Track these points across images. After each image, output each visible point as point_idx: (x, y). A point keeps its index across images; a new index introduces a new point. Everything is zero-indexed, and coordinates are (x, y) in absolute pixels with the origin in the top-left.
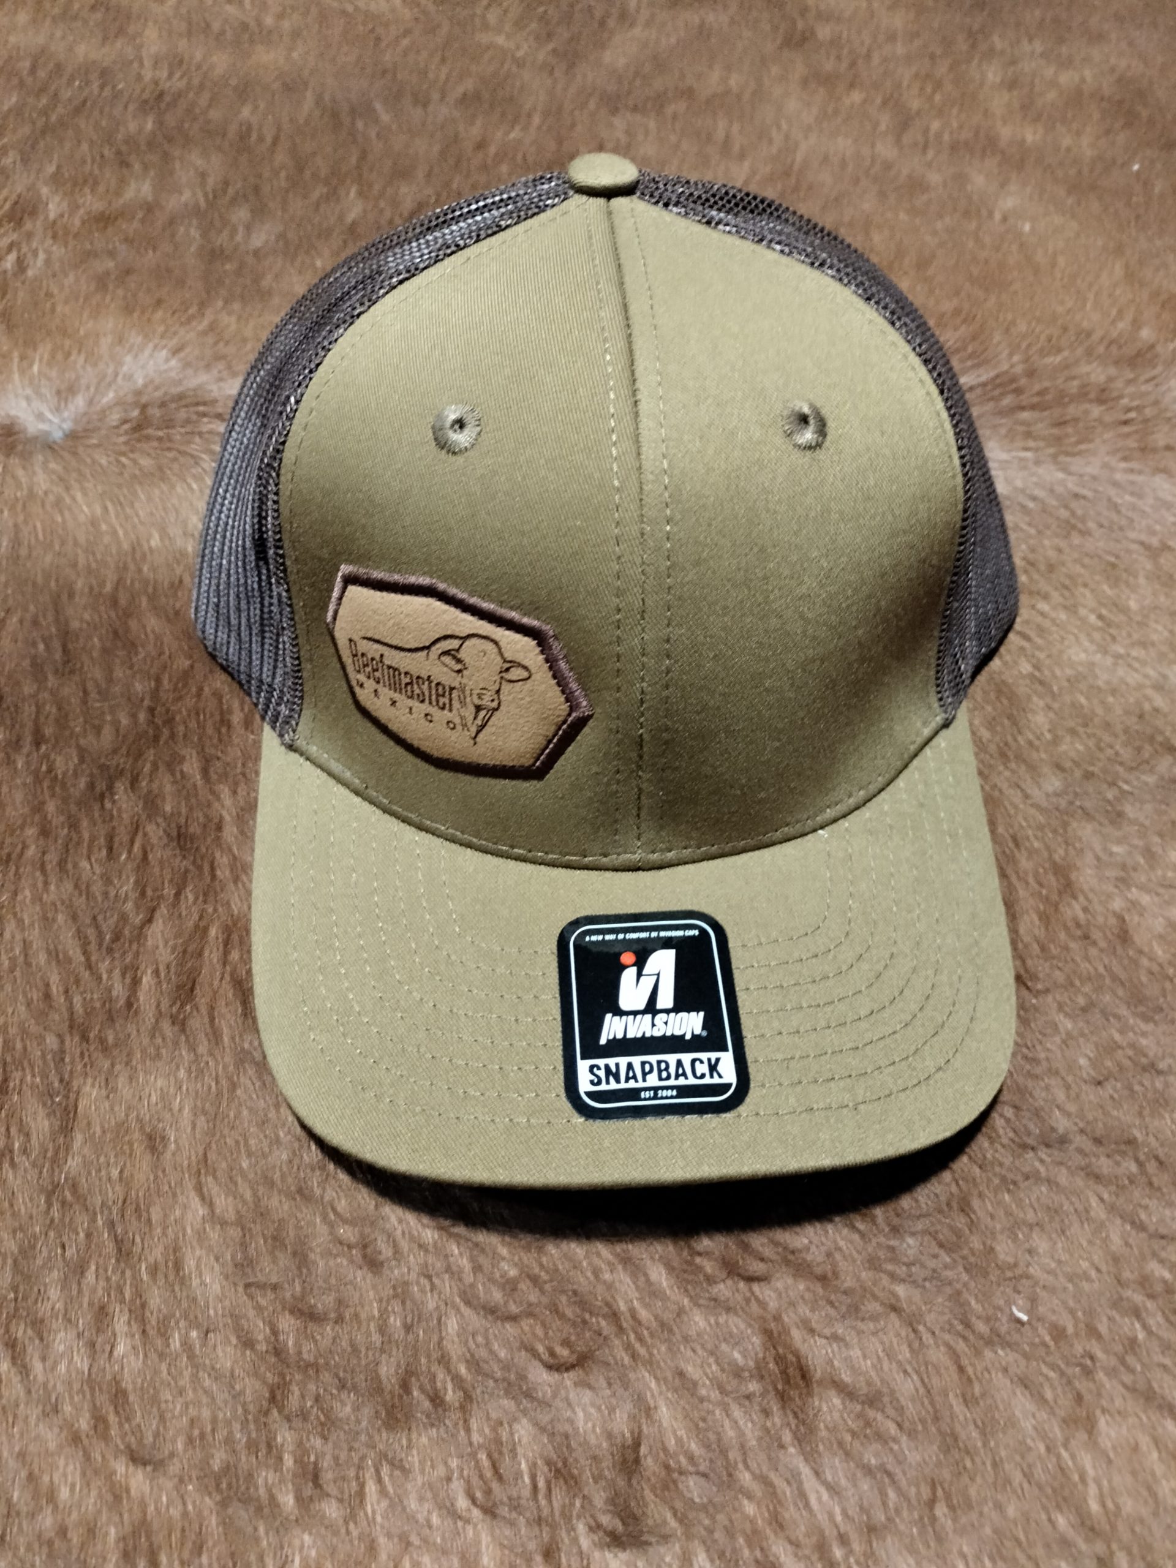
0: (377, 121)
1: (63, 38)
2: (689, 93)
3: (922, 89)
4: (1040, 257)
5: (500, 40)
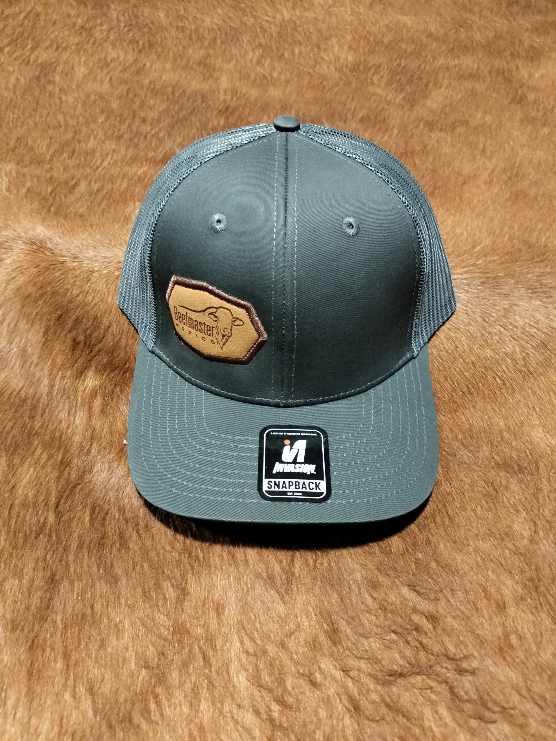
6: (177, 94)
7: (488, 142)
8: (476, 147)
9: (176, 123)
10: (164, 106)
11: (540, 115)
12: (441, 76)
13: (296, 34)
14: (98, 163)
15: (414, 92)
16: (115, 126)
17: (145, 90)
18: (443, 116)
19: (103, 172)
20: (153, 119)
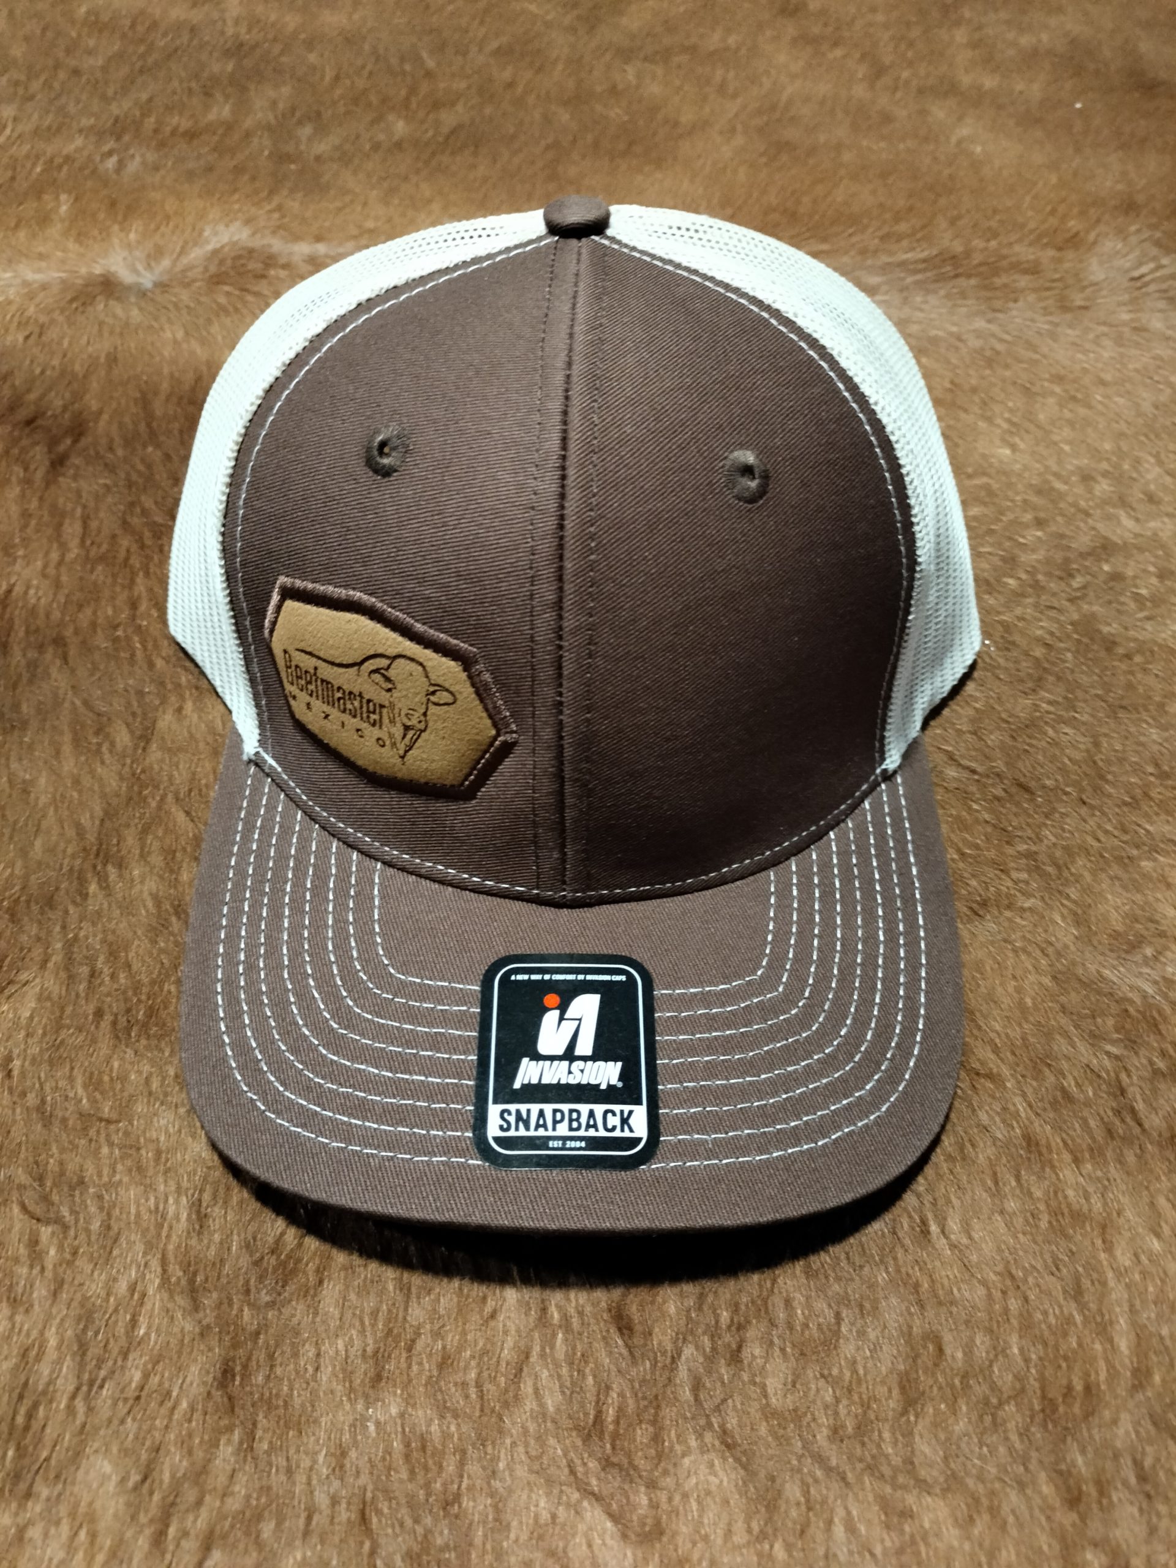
0: (423, 65)
2: (693, 49)
3: (896, 47)
4: (987, 171)
5: (533, 8)
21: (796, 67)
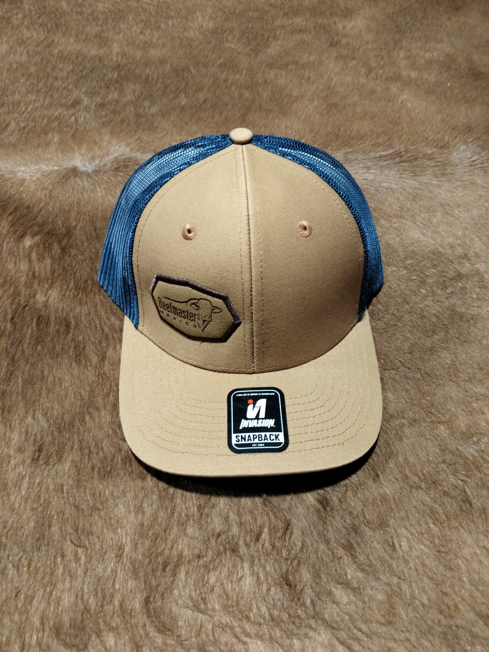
0: (191, 73)
1: (86, 47)
2: (296, 63)
3: (377, 60)
4: (413, 115)
5: (233, 46)
6: (80, 59)
7: (312, 73)
8: (303, 77)
9: (81, 78)
10: (71, 67)
11: (350, 52)
12: (278, 33)
13: (170, 11)
14: (23, 109)
15: (258, 45)
16: (33, 84)
17: (55, 58)
18: (279, 59)
19: (27, 116)
20: (62, 77)
21: (337, 70)
